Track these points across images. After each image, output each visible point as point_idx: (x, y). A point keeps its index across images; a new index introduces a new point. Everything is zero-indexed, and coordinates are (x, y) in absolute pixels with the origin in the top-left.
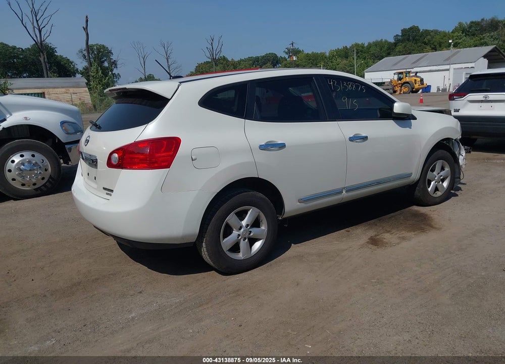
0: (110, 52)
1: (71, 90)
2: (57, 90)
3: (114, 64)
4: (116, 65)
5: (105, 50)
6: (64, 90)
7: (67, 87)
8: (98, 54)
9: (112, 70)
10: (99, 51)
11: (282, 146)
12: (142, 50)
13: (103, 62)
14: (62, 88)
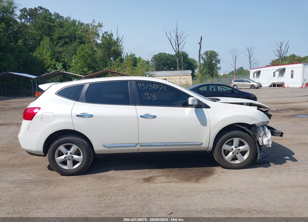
0: (217, 55)
1: (183, 77)
2: (175, 77)
3: (219, 61)
4: (219, 62)
5: (214, 54)
6: (179, 77)
7: (181, 76)
8: (210, 56)
9: (216, 65)
10: (211, 54)
11: (91, 116)
12: (235, 53)
13: (213, 60)
14: (179, 76)
